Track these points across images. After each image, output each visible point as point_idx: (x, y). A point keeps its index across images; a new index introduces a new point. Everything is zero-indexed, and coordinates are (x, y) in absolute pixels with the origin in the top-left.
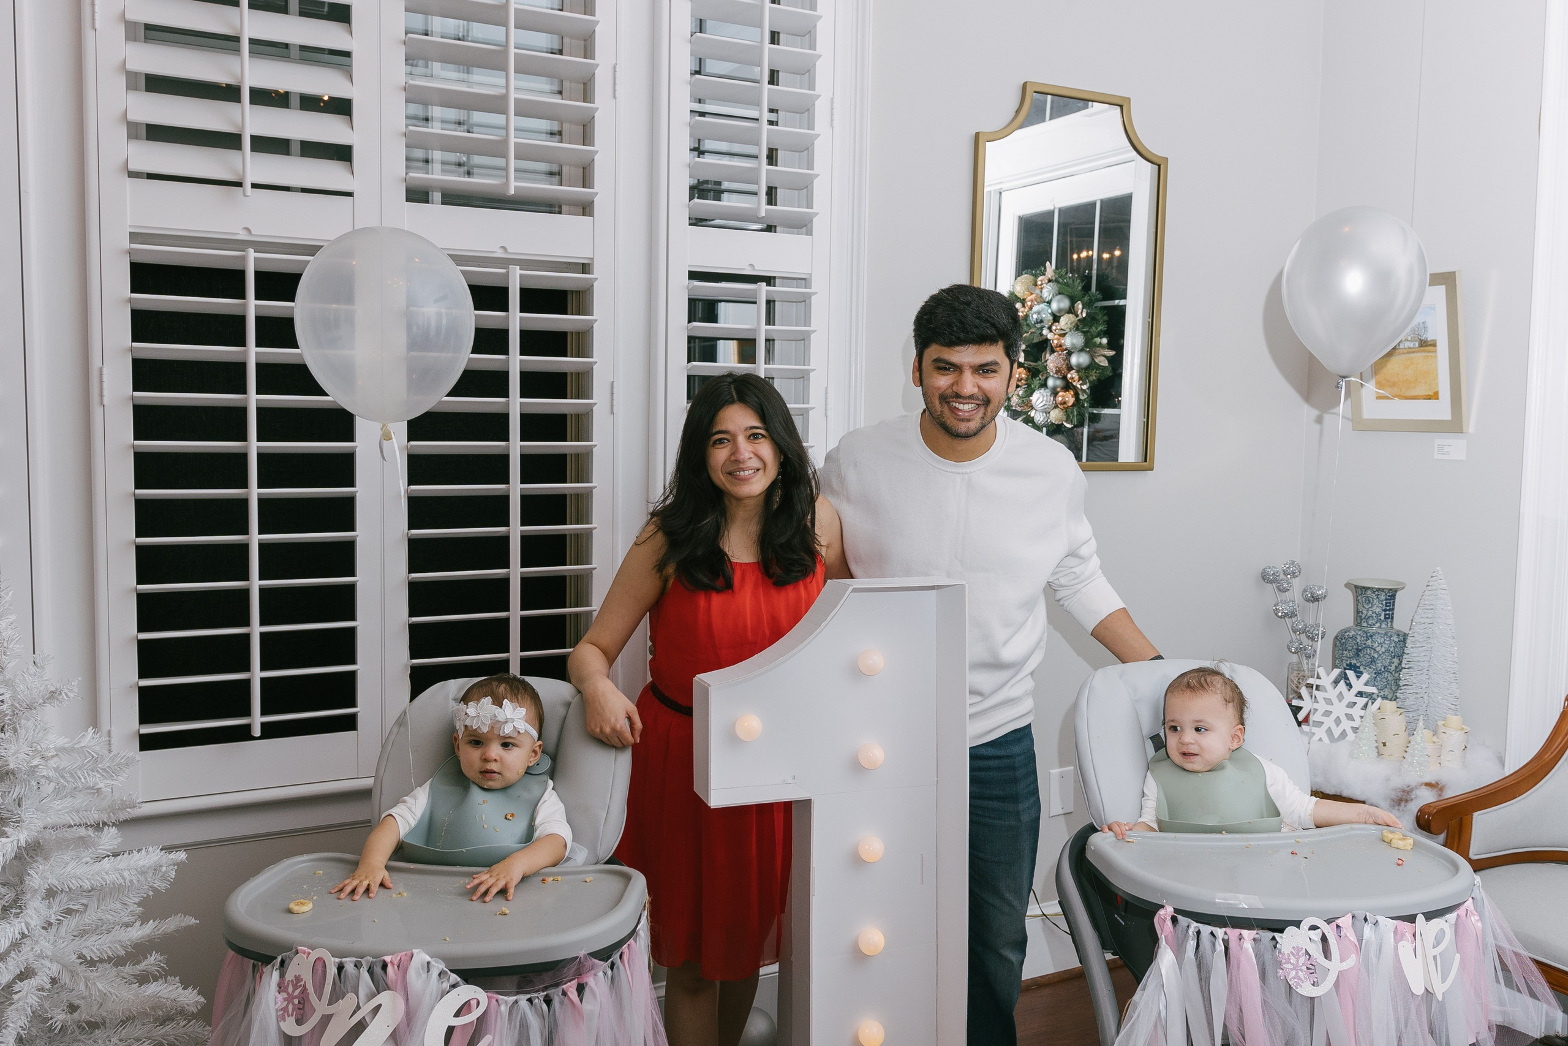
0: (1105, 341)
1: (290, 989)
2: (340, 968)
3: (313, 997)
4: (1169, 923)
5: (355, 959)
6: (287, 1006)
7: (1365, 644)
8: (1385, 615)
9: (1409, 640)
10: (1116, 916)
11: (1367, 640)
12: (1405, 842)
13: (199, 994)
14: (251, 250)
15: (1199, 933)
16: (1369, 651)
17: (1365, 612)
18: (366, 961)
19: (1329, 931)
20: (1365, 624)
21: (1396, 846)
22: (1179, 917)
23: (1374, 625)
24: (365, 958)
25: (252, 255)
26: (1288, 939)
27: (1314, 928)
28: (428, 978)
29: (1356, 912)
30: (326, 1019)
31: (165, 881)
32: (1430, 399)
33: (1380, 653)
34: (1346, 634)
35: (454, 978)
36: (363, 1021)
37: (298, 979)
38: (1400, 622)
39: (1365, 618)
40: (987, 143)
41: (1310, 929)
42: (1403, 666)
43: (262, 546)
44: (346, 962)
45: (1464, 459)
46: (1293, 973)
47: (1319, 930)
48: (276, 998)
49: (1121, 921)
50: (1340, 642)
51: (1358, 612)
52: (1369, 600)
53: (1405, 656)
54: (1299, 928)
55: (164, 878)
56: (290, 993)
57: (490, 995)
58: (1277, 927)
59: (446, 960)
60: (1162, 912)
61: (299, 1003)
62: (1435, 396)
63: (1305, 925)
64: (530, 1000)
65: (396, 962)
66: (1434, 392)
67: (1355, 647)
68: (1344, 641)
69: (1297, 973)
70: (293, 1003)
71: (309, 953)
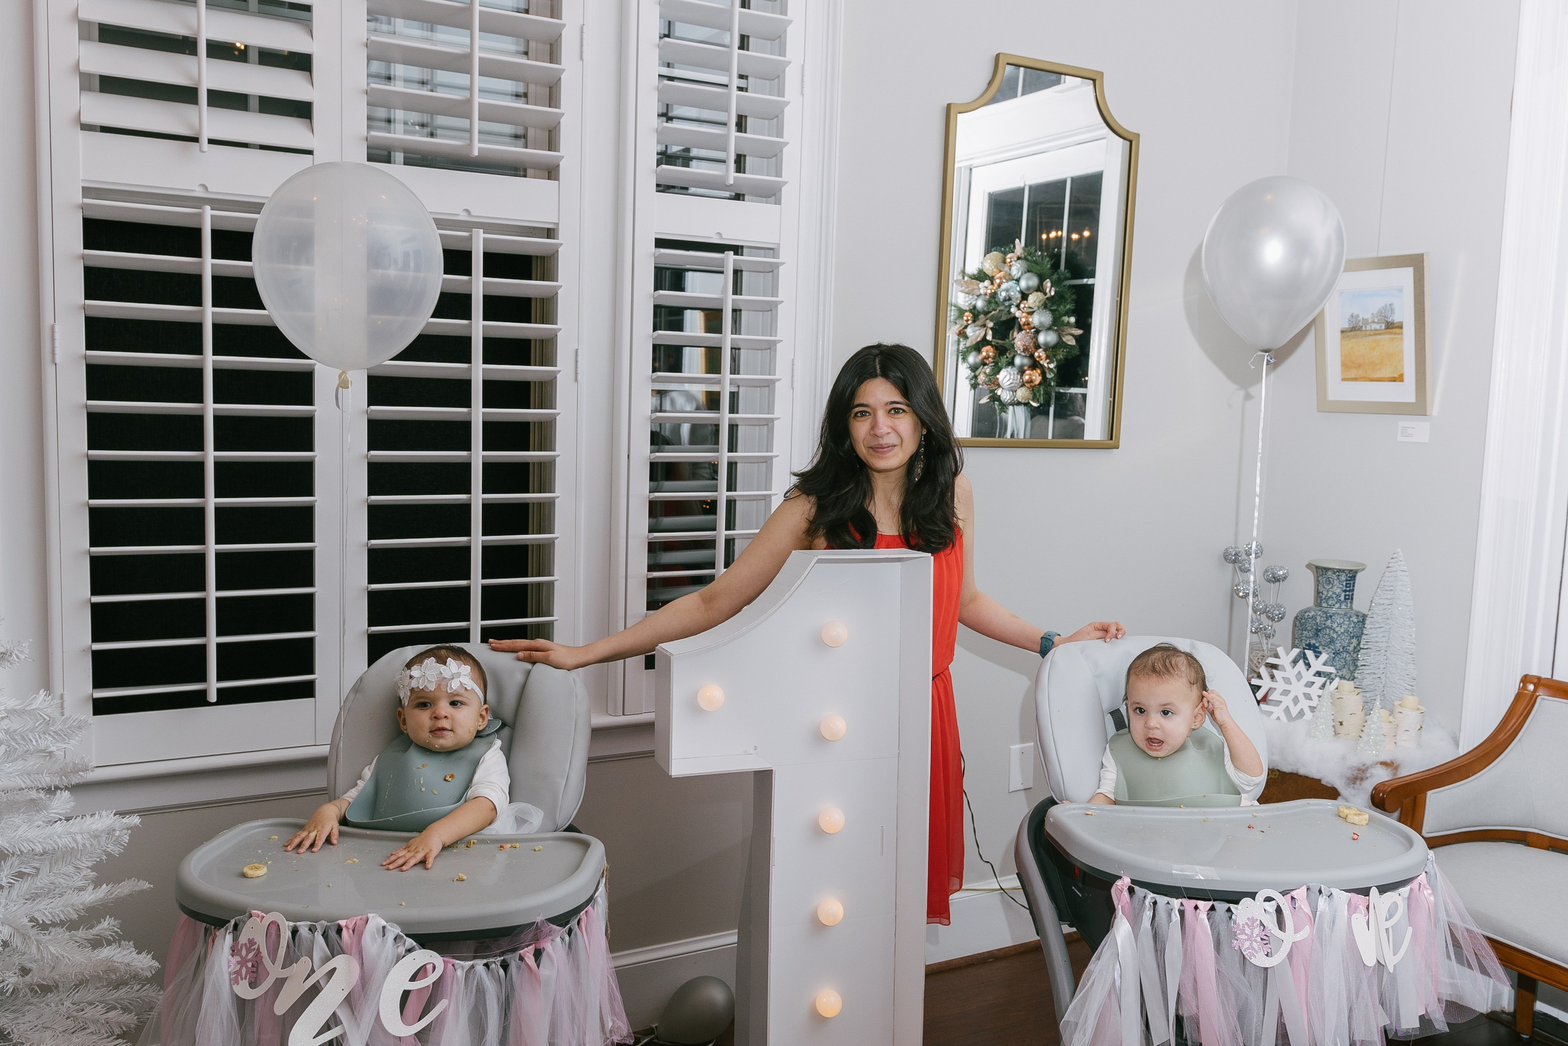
0: (1072, 320)
1: (244, 953)
2: (295, 932)
3: (267, 961)
4: (1126, 893)
5: (309, 923)
6: (241, 969)
7: (1324, 624)
8: (1345, 595)
9: (1367, 622)
10: (1073, 888)
11: (1326, 621)
12: (1360, 817)
13: (153, 959)
14: (208, 208)
15: (1155, 903)
16: (1328, 631)
17: (1325, 593)
18: (320, 925)
19: (1284, 902)
20: (1325, 605)
21: (1352, 821)
22: (1136, 888)
23: (1334, 605)
24: (320, 922)
25: (208, 212)
26: (1243, 911)
27: (1269, 899)
28: (384, 942)
29: (1310, 885)
30: (280, 983)
31: (119, 846)
32: (1395, 381)
33: (1340, 633)
34: (1306, 615)
35: (410, 942)
36: (317, 985)
37: (252, 942)
38: (1360, 603)
39: (1325, 599)
40: (958, 115)
41: (1265, 901)
42: (1362, 646)
43: (219, 510)
44: (300, 926)
45: (1427, 442)
46: (1247, 944)
47: (1274, 902)
48: (229, 961)
49: (1079, 893)
50: (1300, 621)
51: (1318, 593)
52: (1330, 581)
53: (1364, 637)
54: (1254, 899)
55: (117, 842)
56: (244, 956)
57: (446, 959)
58: (1234, 898)
59: (402, 924)
60: (1119, 883)
61: (253, 966)
62: (1400, 378)
63: (1260, 897)
64: (487, 965)
65: (351, 926)
66: (1399, 374)
67: (1314, 627)
68: (1304, 621)
69: (1251, 944)
70: (247, 967)
71: (263, 917)
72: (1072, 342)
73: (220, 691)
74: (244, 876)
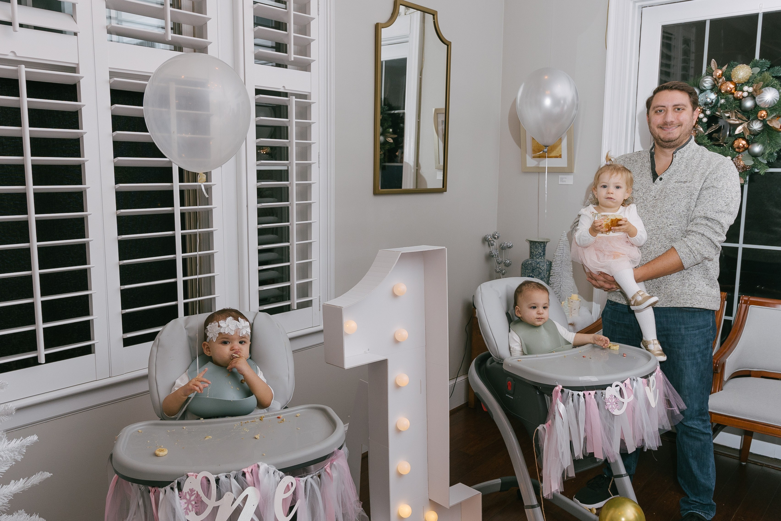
0: (391, 130)
1: (188, 497)
2: (217, 480)
3: (204, 499)
4: (560, 394)
5: (226, 474)
6: (188, 506)
7: (536, 266)
8: (543, 253)
9: (553, 263)
10: (507, 395)
11: (537, 265)
12: (616, 347)
14: (23, 66)
15: (573, 395)
16: (538, 270)
17: (535, 252)
18: (232, 473)
19: (622, 386)
20: (535, 258)
21: (612, 349)
22: (565, 389)
23: (539, 258)
24: (232, 472)
25: (23, 69)
26: (610, 392)
27: (617, 386)
28: (269, 477)
29: (630, 377)
30: (216, 509)
31: (20, 455)
32: (557, 158)
33: (543, 270)
34: (527, 263)
35: (281, 473)
36: (239, 506)
37: (192, 490)
38: (548, 256)
39: (535, 255)
40: (382, 29)
41: (616, 387)
42: (551, 275)
43: (40, 249)
44: (221, 476)
45: (572, 184)
46: (610, 406)
47: (619, 387)
48: (180, 503)
49: (511, 397)
50: (524, 266)
51: (531, 252)
52: (537, 247)
53: (552, 270)
54: (611, 387)
55: (20, 453)
56: (191, 499)
57: (296, 479)
58: (603, 387)
59: (275, 465)
60: (557, 388)
61: (195, 503)
62: (560, 156)
63: (614, 385)
64: (312, 477)
65: (250, 471)
66: (559, 154)
67: (531, 268)
68: (526, 266)
69: (612, 406)
70: (192, 504)
71: (197, 476)
72: (391, 141)
73: (46, 356)
74: (156, 455)
